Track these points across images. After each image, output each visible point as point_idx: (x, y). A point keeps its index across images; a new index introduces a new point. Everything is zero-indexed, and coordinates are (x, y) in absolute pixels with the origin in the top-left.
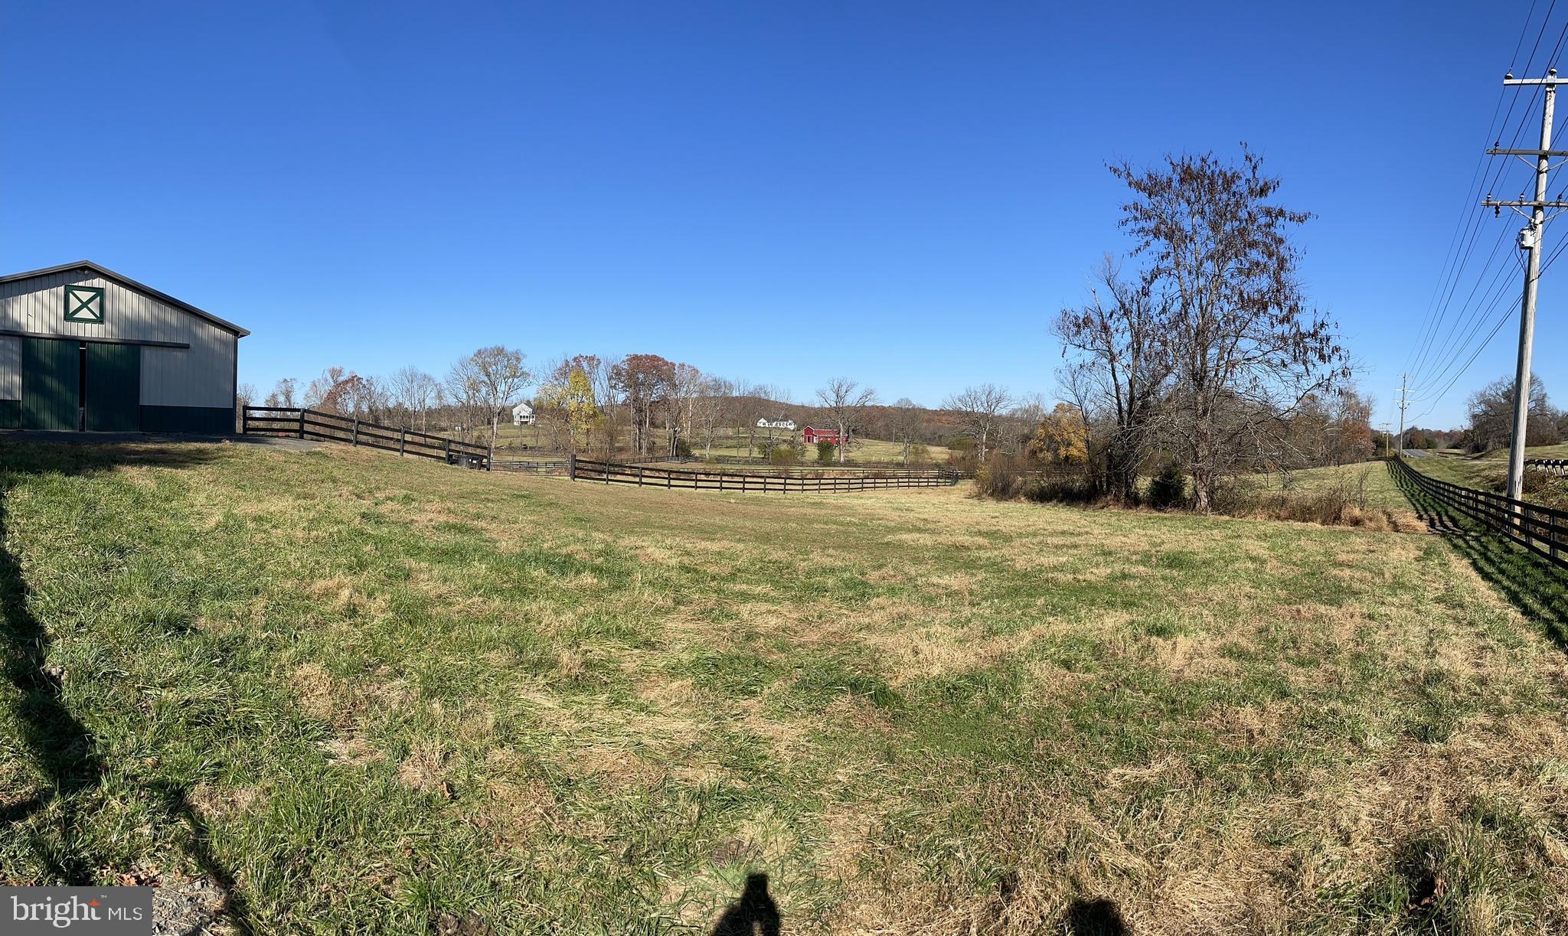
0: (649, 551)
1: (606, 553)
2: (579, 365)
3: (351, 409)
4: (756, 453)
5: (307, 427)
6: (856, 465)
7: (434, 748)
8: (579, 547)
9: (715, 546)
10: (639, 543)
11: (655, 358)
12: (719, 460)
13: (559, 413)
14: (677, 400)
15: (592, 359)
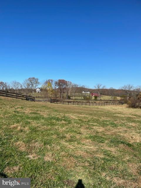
0: (72, 116)
1: (64, 117)
2: (49, 81)
3: (1, 89)
4: (83, 98)
6: (102, 100)
7: (50, 154)
8: (59, 116)
9: (83, 116)
10: (69, 115)
11: (63, 80)
12: (76, 99)
13: (46, 90)
14: (68, 88)
15: (52, 80)
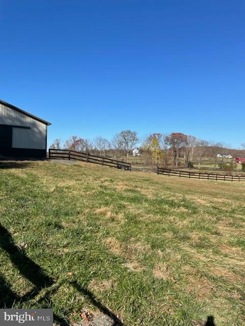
0: (198, 200)
1: (184, 200)
2: (155, 136)
3: (80, 149)
4: (217, 167)
5: (71, 156)
7: (163, 266)
9: (220, 200)
10: (193, 198)
11: (180, 134)
12: (204, 169)
13: (149, 152)
14: (188, 148)
15: (159, 134)
